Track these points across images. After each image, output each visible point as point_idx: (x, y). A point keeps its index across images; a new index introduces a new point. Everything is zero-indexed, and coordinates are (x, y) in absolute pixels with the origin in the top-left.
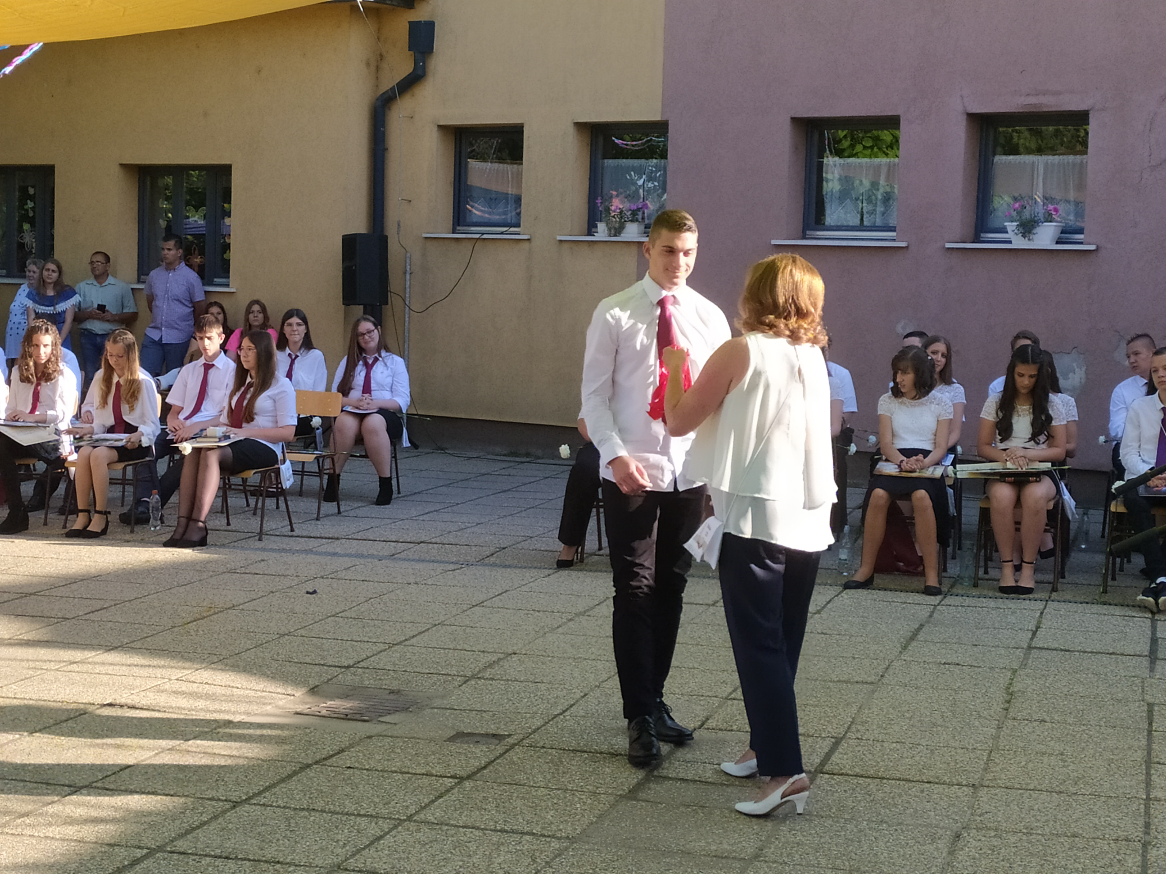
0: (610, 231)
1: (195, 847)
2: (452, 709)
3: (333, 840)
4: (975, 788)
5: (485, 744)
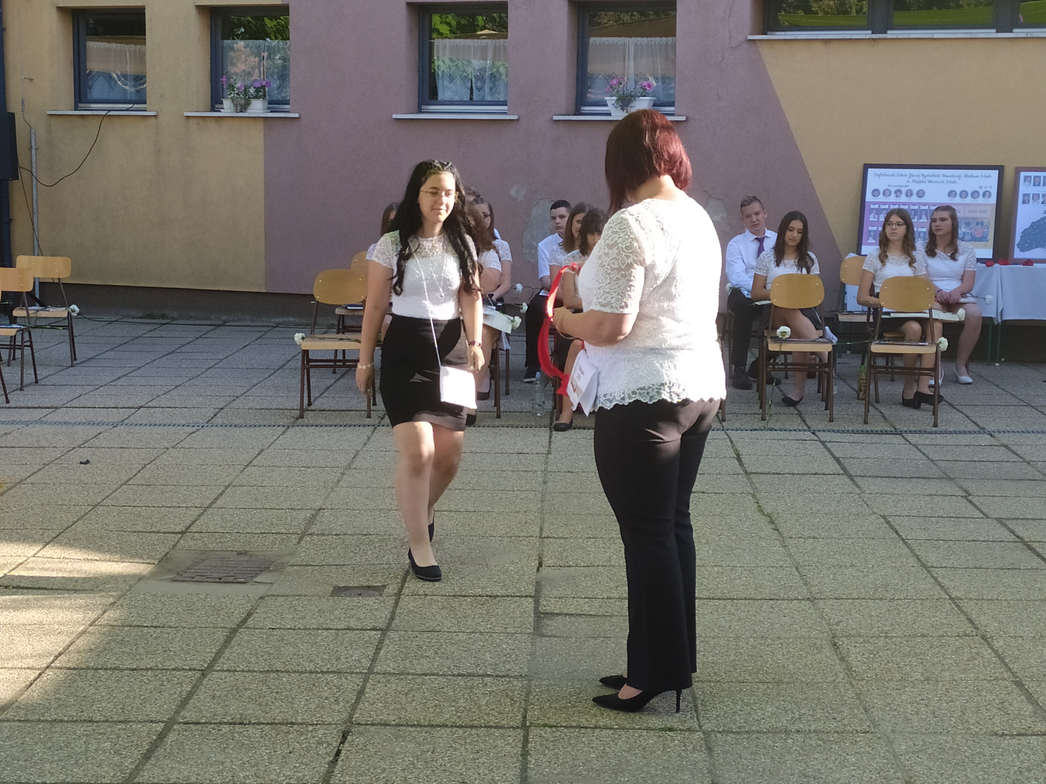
0: (236, 107)
1: (204, 716)
2: (310, 565)
3: (322, 698)
4: (812, 601)
5: (369, 596)
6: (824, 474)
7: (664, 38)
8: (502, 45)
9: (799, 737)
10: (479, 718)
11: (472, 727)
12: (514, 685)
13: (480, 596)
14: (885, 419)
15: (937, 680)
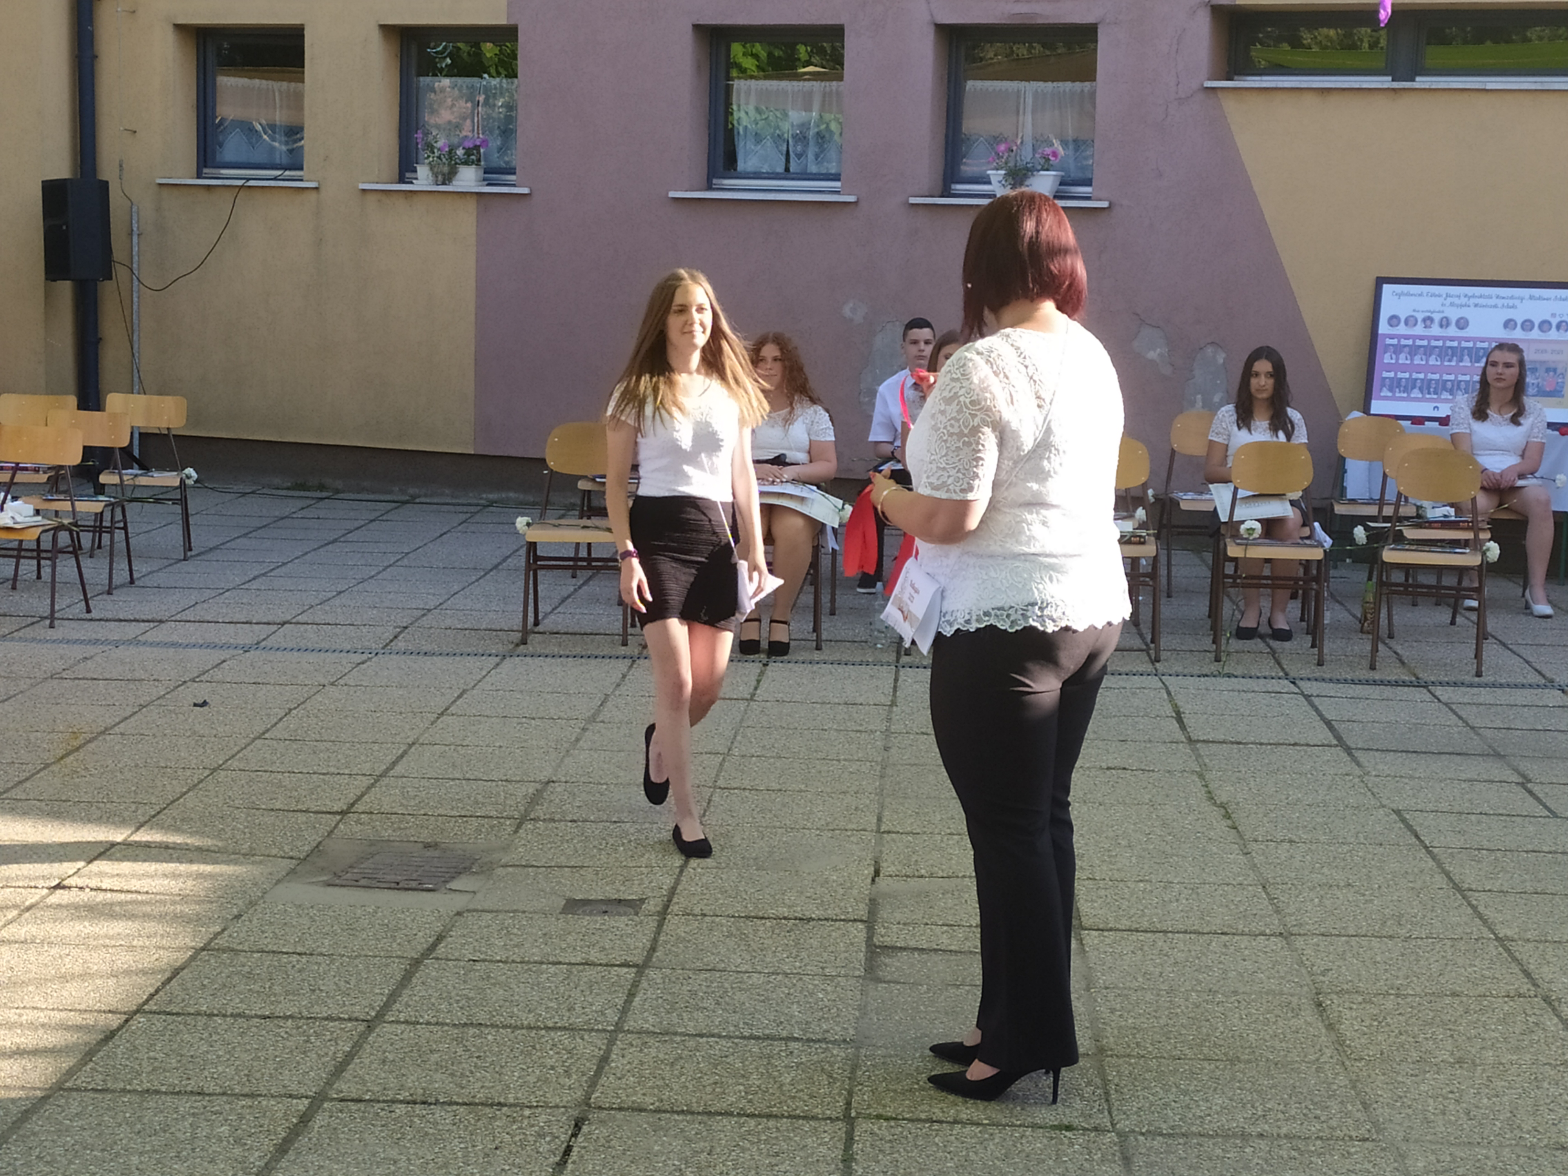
0: (437, 177)
1: (368, 1091)
2: (533, 866)
3: (545, 1067)
4: (1286, 938)
5: (620, 915)
6: (1308, 745)
7: (1077, 84)
8: (834, 88)
9: (1263, 1144)
10: (780, 1103)
11: (769, 1116)
12: (833, 1055)
13: (785, 918)
14: (1403, 663)
15: (1473, 1062)
